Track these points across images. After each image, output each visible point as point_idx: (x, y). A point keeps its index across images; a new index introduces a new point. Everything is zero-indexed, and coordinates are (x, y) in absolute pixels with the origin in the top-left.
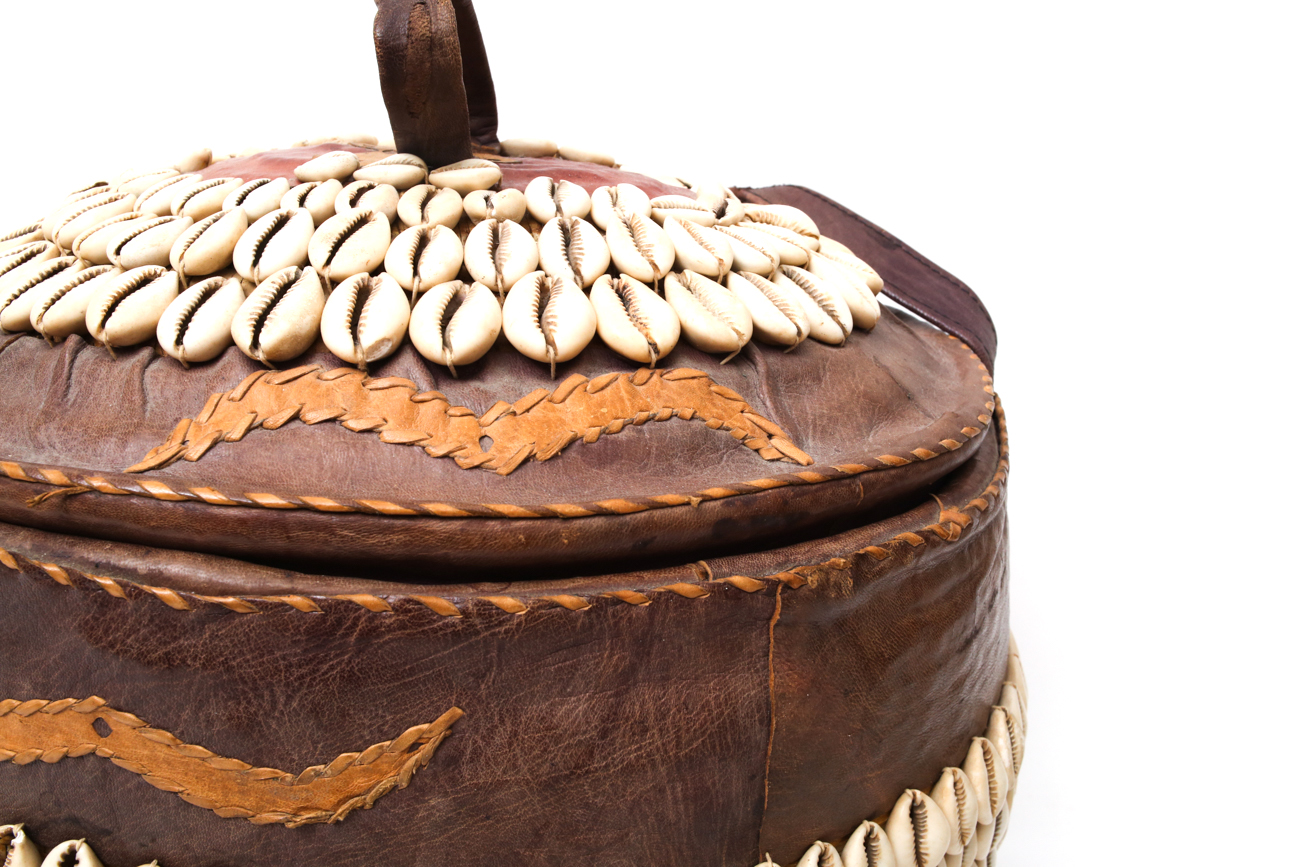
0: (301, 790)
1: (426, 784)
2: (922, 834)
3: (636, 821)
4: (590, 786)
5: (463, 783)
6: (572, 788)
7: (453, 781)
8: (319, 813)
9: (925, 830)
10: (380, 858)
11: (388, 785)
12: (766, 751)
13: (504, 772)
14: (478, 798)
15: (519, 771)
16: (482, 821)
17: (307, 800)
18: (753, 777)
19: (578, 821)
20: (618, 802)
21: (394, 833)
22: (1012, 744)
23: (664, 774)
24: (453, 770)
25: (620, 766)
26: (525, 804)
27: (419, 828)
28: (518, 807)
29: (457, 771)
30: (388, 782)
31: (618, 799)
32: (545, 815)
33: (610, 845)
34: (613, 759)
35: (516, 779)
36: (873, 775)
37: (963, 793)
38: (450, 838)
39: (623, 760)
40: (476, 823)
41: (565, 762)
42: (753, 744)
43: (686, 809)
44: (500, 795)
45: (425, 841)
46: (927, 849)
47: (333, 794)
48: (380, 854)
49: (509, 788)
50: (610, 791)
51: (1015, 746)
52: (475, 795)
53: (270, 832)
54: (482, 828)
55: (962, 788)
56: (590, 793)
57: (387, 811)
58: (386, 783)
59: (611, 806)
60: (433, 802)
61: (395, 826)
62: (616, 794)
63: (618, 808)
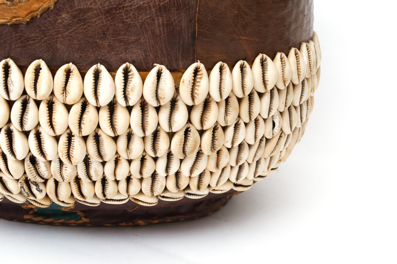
0: (13, 9)
1: (61, 7)
2: (266, 72)
3: (143, 32)
4: (125, 13)
5: (75, 8)
6: (117, 14)
7: (71, 7)
8: (20, 18)
9: (267, 70)
10: (44, 42)
11: (46, 7)
12: (196, 10)
13: (91, 4)
14: (81, 15)
15: (97, 4)
16: (83, 25)
17: (16, 13)
18: (191, 21)
19: (120, 30)
20: (136, 22)
21: (49, 30)
22: (309, 58)
23: (154, 12)
24: (71, 2)
25: (136, 6)
26: (99, 19)
27: (58, 28)
28: (96, 20)
29: (72, 2)
30: (46, 5)
31: (136, 21)
32: (107, 25)
33: (133, 42)
34: (133, 2)
35: (95, 7)
36: (244, 38)
37: (285, 63)
38: (70, 33)
39: (137, 4)
40: (80, 26)
41: (115, 2)
42: (191, 6)
43: (163, 30)
44: (89, 14)
45: (61, 34)
46: (268, 78)
47: (26, 10)
48: (43, 40)
49: (93, 11)
50: (133, 17)
51: (310, 59)
52: (80, 13)
53: (2, 29)
54: (82, 29)
55: (284, 61)
56: (125, 17)
57: (46, 19)
58: (45, 6)
59: (133, 24)
60: (63, 16)
61: (49, 26)
62: (135, 18)
63: (136, 25)
